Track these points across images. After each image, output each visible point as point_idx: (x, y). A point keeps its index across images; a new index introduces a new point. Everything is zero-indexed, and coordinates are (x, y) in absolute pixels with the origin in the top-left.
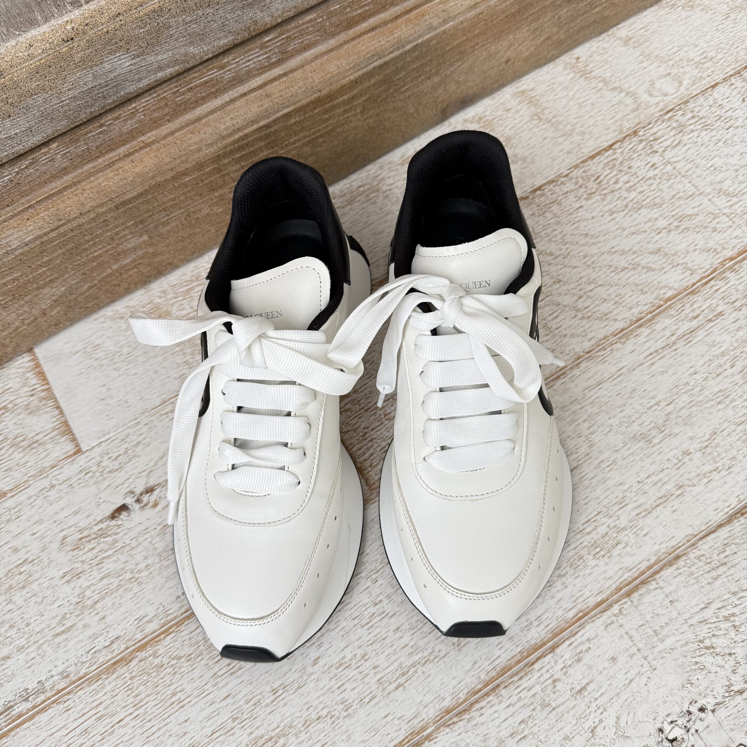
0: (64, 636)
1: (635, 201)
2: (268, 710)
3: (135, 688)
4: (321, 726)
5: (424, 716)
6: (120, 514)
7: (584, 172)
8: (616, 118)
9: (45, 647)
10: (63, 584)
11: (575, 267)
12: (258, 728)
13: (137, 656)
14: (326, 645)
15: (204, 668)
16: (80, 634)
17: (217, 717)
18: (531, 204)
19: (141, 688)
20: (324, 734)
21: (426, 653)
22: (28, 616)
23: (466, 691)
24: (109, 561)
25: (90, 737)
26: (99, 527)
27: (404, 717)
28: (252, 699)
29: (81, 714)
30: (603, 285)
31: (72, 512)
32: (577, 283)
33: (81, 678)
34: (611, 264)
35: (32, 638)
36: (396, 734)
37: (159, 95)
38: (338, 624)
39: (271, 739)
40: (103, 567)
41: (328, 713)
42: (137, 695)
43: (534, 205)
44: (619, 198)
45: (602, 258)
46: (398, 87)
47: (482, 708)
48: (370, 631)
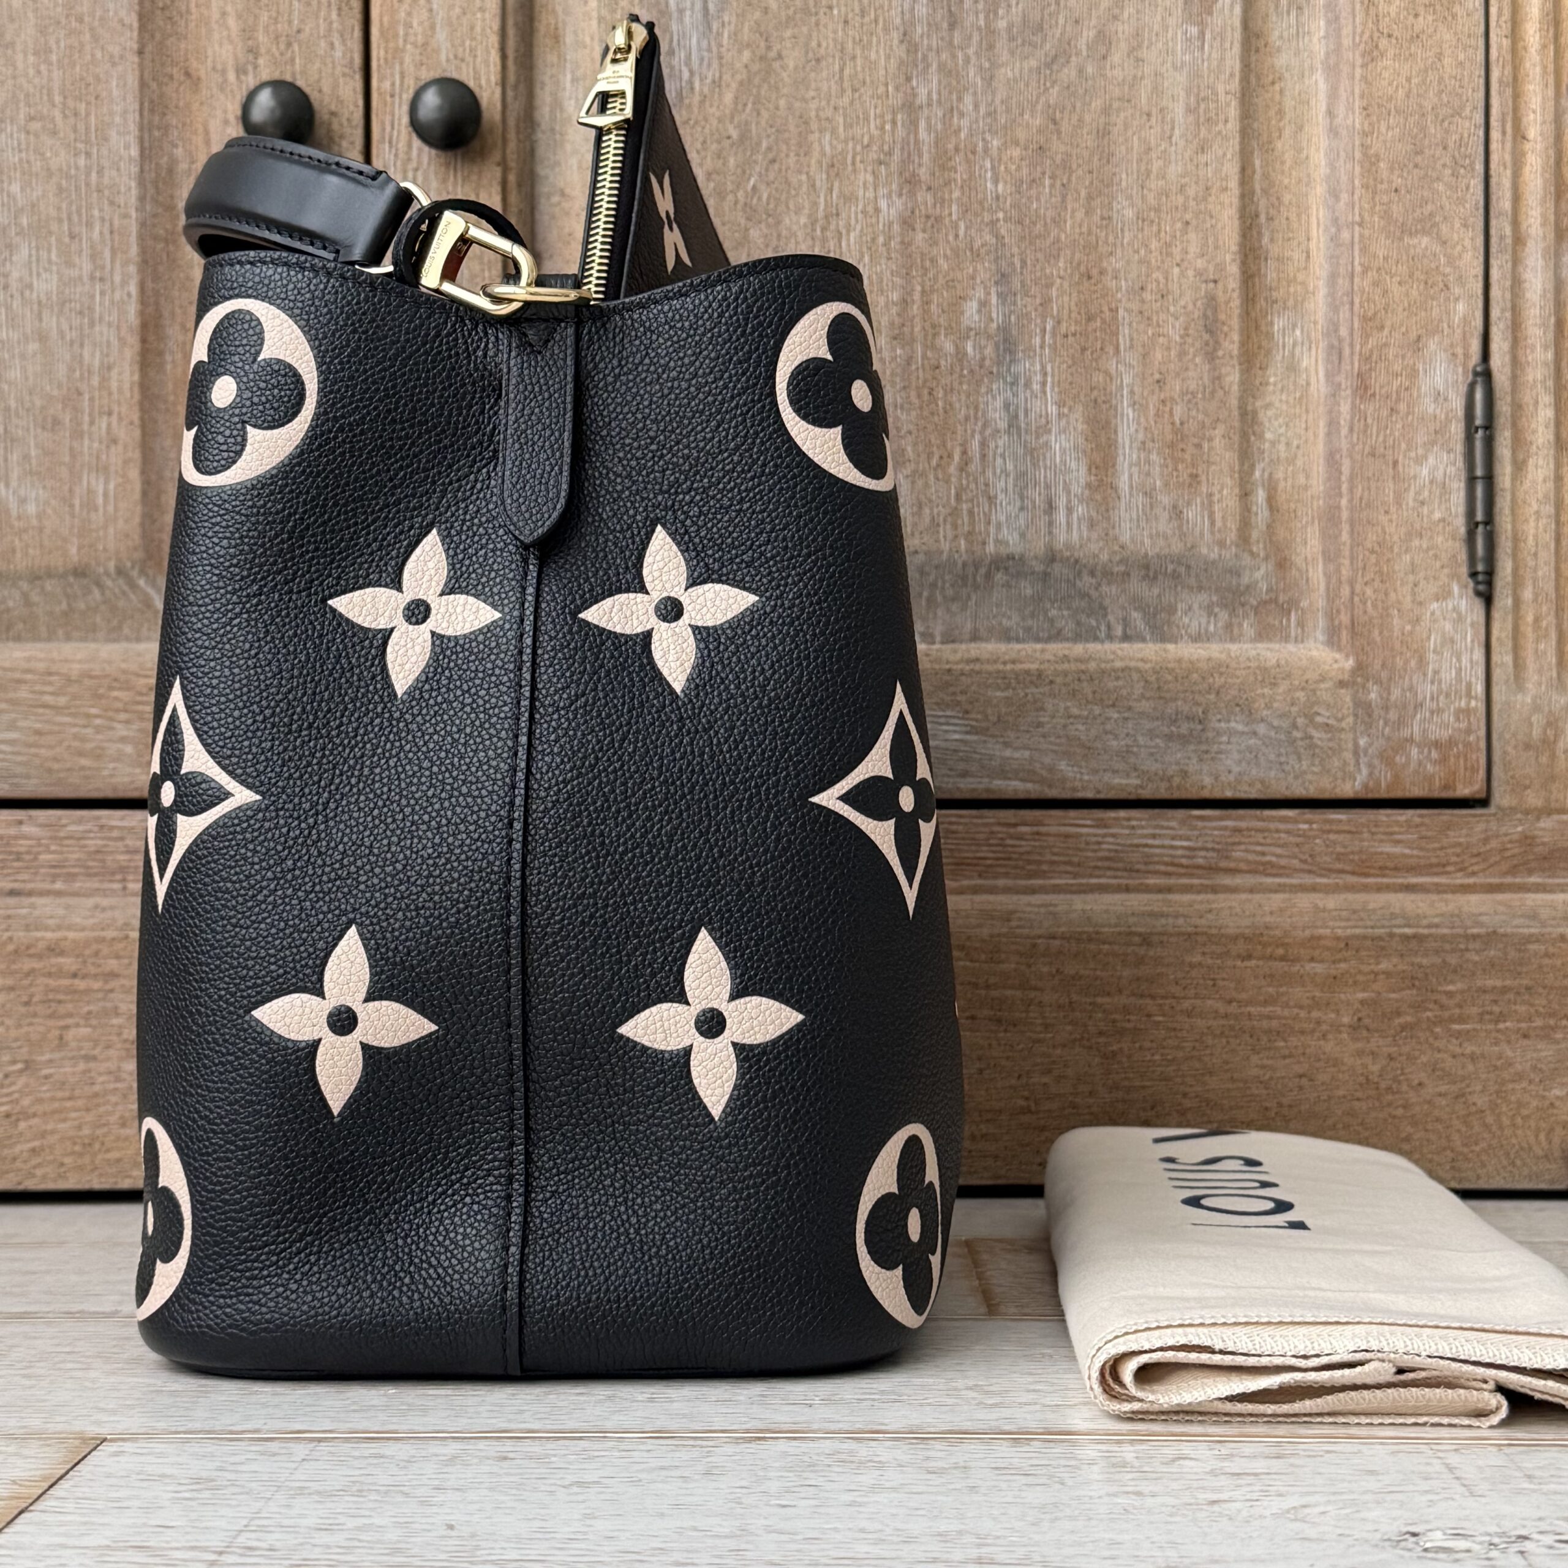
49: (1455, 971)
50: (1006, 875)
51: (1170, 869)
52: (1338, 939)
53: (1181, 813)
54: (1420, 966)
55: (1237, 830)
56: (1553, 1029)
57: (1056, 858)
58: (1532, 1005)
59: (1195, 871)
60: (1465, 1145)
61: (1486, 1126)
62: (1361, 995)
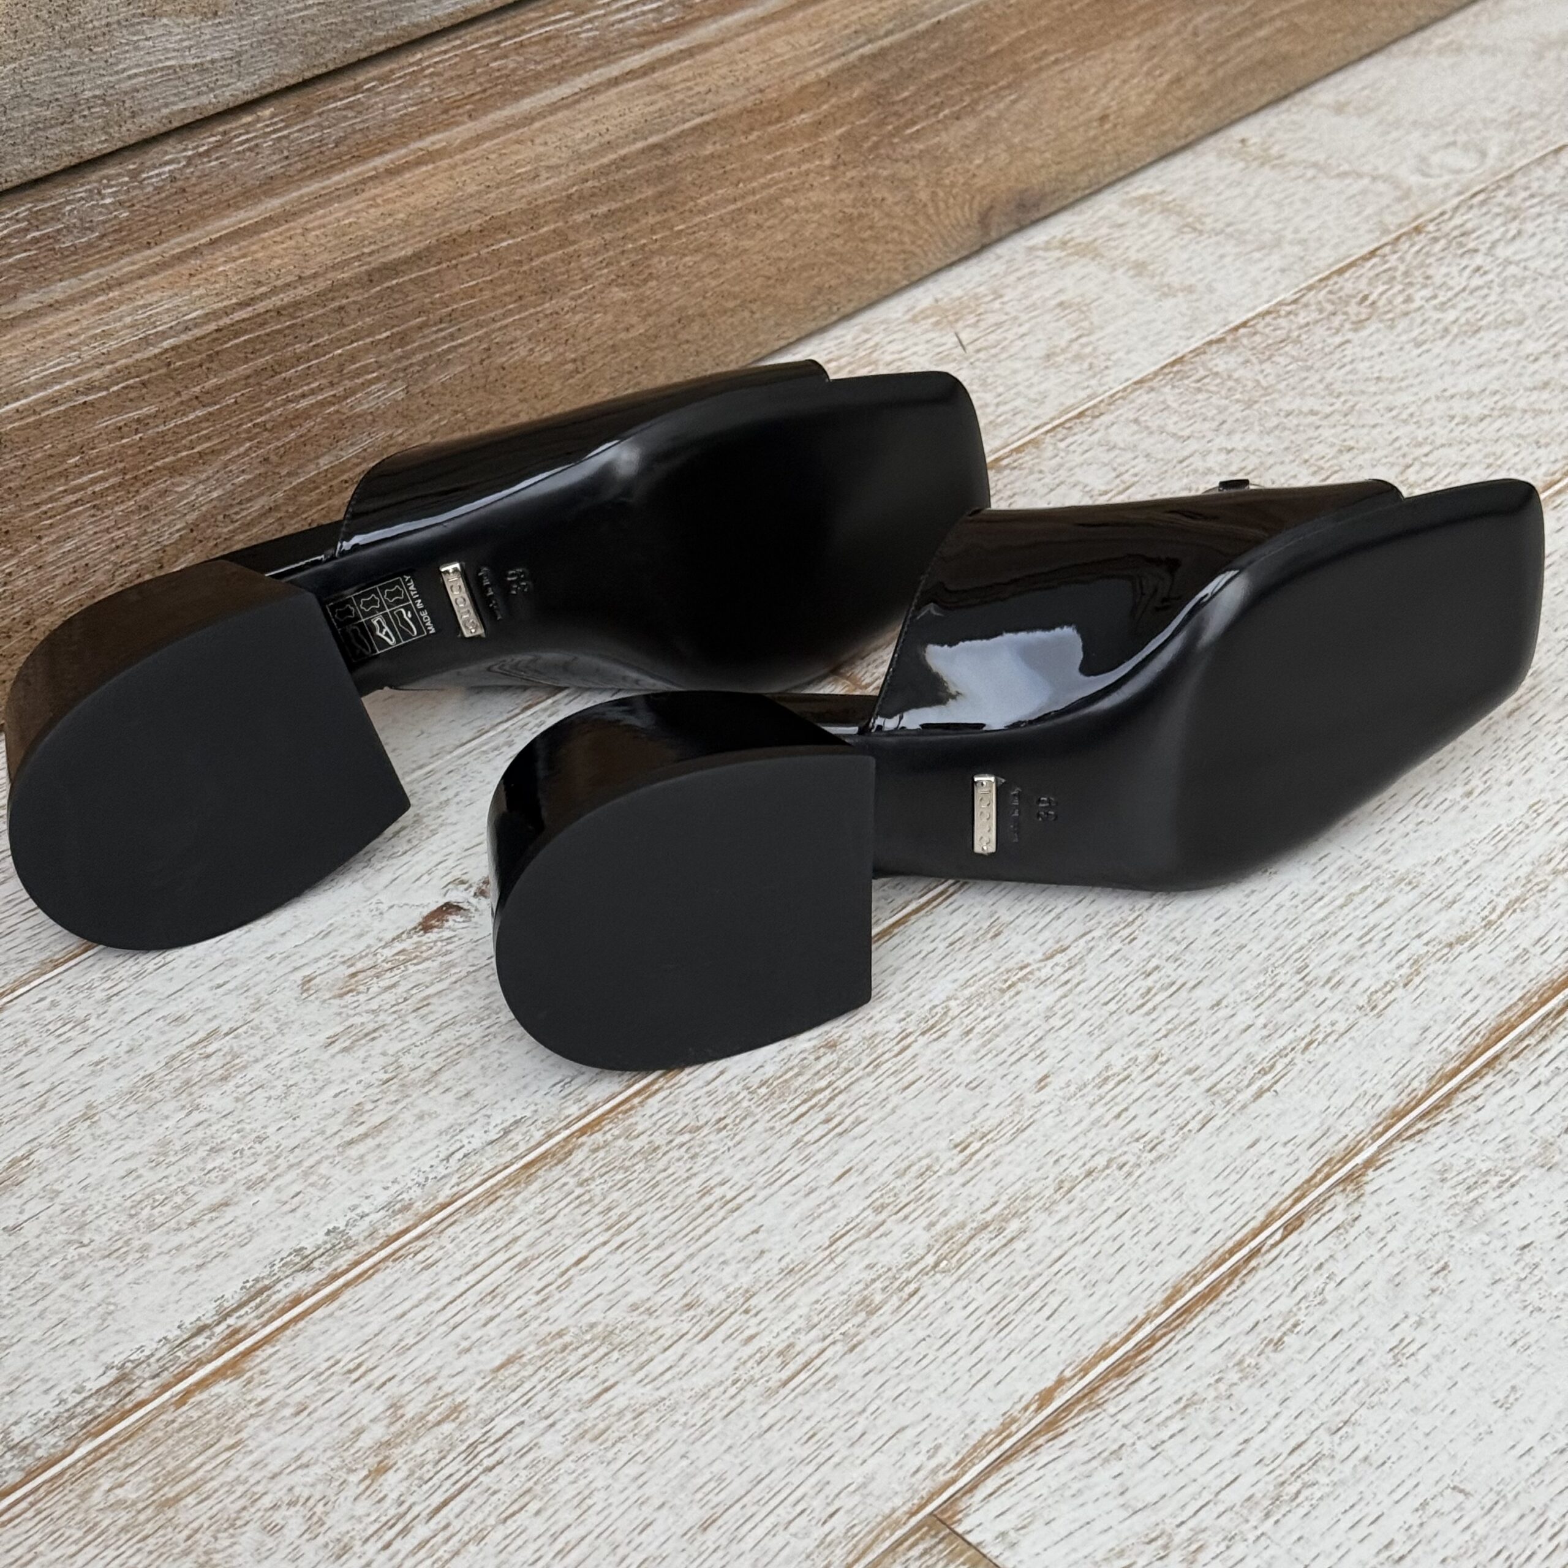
0: (370, 1143)
1: (1463, 320)
2: (958, 1179)
3: (596, 1201)
4: (1100, 1185)
5: (1345, 1130)
6: (443, 920)
7: (1330, 292)
8: (1366, 213)
9: (324, 1169)
10: (333, 1056)
11: (1374, 426)
12: (944, 1213)
13: (583, 1144)
14: (1056, 1054)
15: (764, 1135)
16: (411, 1133)
17: (834, 1212)
18: (1235, 348)
19: (615, 1195)
20: (1115, 1197)
21: (1301, 1032)
22: (257, 1125)
23: (1424, 1076)
24: (444, 1000)
25: (507, 1302)
26: (395, 951)
27: (1297, 1140)
28: (909, 1167)
29: (469, 1266)
30: (1450, 445)
31: (310, 936)
32: (1391, 448)
33: (444, 1207)
34: (1452, 413)
35: (279, 1161)
36: (1291, 1171)
37: (465, 45)
38: (1070, 1016)
39: (985, 1226)
40: (432, 1012)
41: (1110, 1161)
42: (610, 1209)
43: (1240, 349)
44: (1424, 322)
45: (1428, 407)
46: (903, 121)
47: (1476, 1098)
48: (1153, 1016)
49: (910, 76)
50: (495, 107)
51: (644, 38)
54: (884, 81)
56: (975, 102)
58: (962, 84)
59: (664, 35)
60: (913, 243)
61: (928, 217)
62: (839, 132)
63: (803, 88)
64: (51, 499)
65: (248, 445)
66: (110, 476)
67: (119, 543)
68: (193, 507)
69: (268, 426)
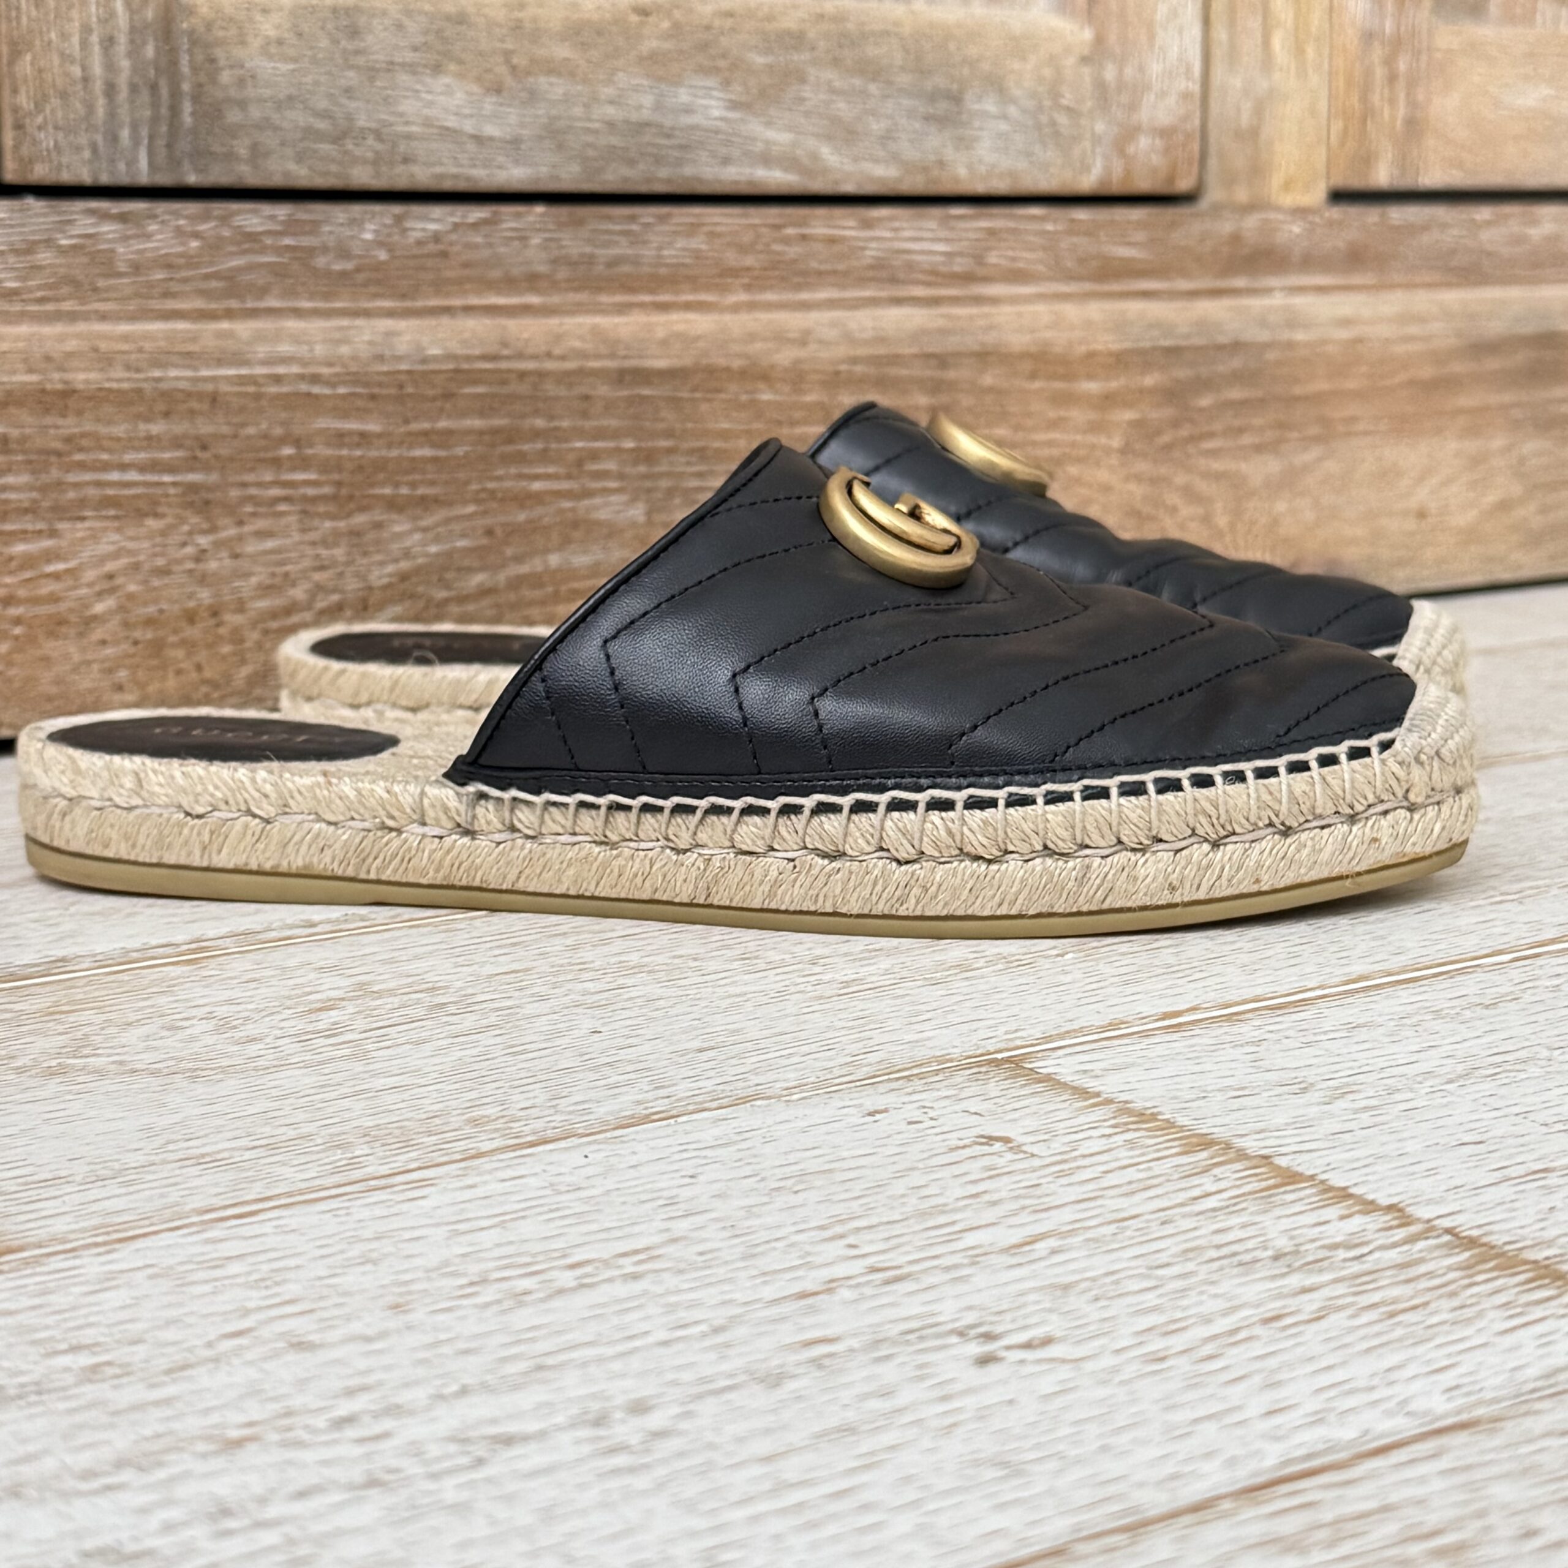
49: (1207, 386)
50: (771, 288)
51: (929, 278)
52: (1111, 354)
53: (936, 211)
54: (1179, 380)
55: (991, 232)
56: (1278, 441)
57: (823, 267)
58: (1262, 417)
62: (1129, 415)
63: (1091, 355)
64: (260, 485)
65: (471, 509)
66: (326, 483)
67: (326, 563)
68: (407, 554)
69: (500, 495)
